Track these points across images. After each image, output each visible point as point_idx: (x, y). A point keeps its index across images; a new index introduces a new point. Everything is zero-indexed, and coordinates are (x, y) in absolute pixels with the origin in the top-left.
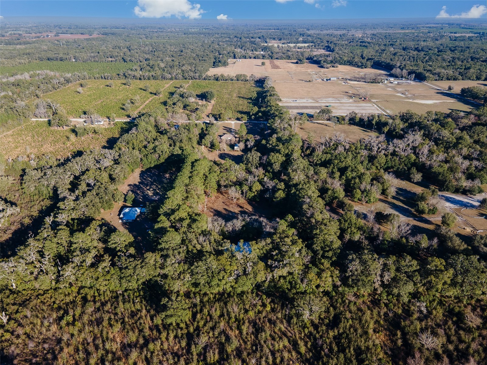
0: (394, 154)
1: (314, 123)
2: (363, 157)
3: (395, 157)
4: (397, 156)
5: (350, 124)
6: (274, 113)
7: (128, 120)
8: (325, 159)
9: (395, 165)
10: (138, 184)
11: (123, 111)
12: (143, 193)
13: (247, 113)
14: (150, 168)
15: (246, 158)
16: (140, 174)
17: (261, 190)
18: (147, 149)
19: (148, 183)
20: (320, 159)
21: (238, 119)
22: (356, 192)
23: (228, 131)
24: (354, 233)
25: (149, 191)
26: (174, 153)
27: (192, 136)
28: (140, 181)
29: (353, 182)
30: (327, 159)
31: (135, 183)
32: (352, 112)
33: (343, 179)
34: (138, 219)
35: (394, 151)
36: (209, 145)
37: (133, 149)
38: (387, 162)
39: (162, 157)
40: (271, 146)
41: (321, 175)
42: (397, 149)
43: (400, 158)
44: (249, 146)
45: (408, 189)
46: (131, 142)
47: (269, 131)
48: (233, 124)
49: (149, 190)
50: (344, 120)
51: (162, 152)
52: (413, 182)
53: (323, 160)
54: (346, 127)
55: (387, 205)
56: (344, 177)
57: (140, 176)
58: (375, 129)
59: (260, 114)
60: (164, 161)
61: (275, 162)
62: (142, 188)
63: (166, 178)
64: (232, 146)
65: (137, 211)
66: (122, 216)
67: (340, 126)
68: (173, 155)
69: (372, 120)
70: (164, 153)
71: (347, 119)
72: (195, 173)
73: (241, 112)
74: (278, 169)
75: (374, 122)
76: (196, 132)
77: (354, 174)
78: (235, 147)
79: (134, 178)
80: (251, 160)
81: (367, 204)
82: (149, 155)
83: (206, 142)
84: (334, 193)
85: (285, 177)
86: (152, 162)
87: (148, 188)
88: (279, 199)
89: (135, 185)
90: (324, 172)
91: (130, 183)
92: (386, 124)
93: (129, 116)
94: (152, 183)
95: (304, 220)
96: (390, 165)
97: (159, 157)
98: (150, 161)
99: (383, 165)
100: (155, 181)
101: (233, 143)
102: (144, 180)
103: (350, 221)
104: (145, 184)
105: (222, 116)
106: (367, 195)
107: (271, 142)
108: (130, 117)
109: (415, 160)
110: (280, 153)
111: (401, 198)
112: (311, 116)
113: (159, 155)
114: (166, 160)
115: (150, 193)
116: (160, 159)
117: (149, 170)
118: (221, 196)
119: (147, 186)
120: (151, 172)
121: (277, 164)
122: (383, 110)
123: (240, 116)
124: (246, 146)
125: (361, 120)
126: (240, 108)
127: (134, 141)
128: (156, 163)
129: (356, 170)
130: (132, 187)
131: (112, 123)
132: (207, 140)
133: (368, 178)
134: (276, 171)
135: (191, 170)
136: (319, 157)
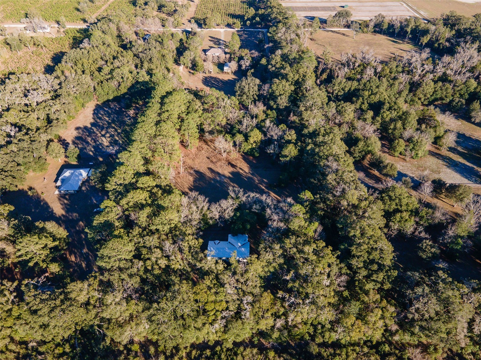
0: (444, 79)
1: (328, 31)
2: (402, 86)
3: (447, 85)
4: (450, 82)
5: (375, 32)
6: (276, 18)
7: (84, 26)
8: (350, 89)
9: (446, 97)
10: (89, 126)
11: (78, 13)
12: (95, 142)
13: (240, 17)
14: (108, 101)
15: (239, 87)
16: (94, 110)
17: (262, 141)
18: (101, 73)
19: (104, 124)
20: (343, 89)
21: (229, 26)
22: (398, 143)
23: (215, 43)
24: (406, 220)
25: (104, 139)
26: (139, 80)
27: (165, 52)
28: (92, 121)
29: (392, 127)
30: (352, 89)
31: (85, 125)
32: (379, 15)
33: (378, 121)
34: (83, 188)
35: (445, 74)
36: (190, 65)
37: (83, 72)
38: (435, 91)
39: (123, 85)
40: (274, 69)
41: (346, 116)
42: (449, 72)
43: (454, 86)
44: (244, 67)
45: (468, 134)
46: (81, 62)
47: (271, 44)
48: (223, 33)
49: (103, 136)
50: (367, 26)
51: (122, 78)
52: (474, 123)
53: (347, 89)
54: (370, 36)
55: (440, 162)
56: (379, 119)
57: (94, 114)
58: (410, 39)
59: (258, 19)
60: (126, 91)
61: (280, 95)
62: (94, 133)
63: (129, 116)
64: (221, 66)
65: (81, 175)
66: (59, 183)
67: (362, 35)
68: (137, 82)
69: (407, 25)
70: (125, 79)
71: (372, 24)
72: (165, 116)
73: (233, 16)
74: (285, 104)
75: (409, 30)
76: (172, 45)
77: (394, 114)
78: (226, 68)
79: (86, 117)
80: (246, 90)
81: (411, 160)
82: (105, 83)
83: (185, 61)
84: (368, 146)
85: (295, 118)
86: (110, 92)
87: (103, 133)
88: (288, 159)
89: (86, 128)
90: (350, 110)
91: (78, 125)
92: (425, 32)
93: (85, 21)
94: (109, 125)
95: (329, 200)
96: (438, 96)
97: (119, 85)
98: (106, 91)
99: (429, 96)
100: (113, 121)
101: (221, 61)
102: (98, 121)
103: (400, 199)
104: (99, 126)
105: (207, 21)
106: (413, 148)
107: (273, 62)
108: (87, 22)
109: (475, 89)
110: (287, 80)
111: (459, 149)
112: (323, 22)
113: (119, 83)
114: (129, 89)
115: (105, 142)
116: (120, 88)
117: (106, 103)
118: (205, 147)
119: (102, 129)
120: (110, 108)
121: (283, 97)
122: (416, 11)
123: (231, 21)
124: (240, 66)
125: (391, 26)
126: (232, 10)
127: (85, 61)
128: (116, 94)
129: (396, 107)
130: (80, 131)
131: (62, 30)
132: (188, 57)
133: (413, 120)
134: (281, 107)
135: (159, 111)
136: (342, 86)
